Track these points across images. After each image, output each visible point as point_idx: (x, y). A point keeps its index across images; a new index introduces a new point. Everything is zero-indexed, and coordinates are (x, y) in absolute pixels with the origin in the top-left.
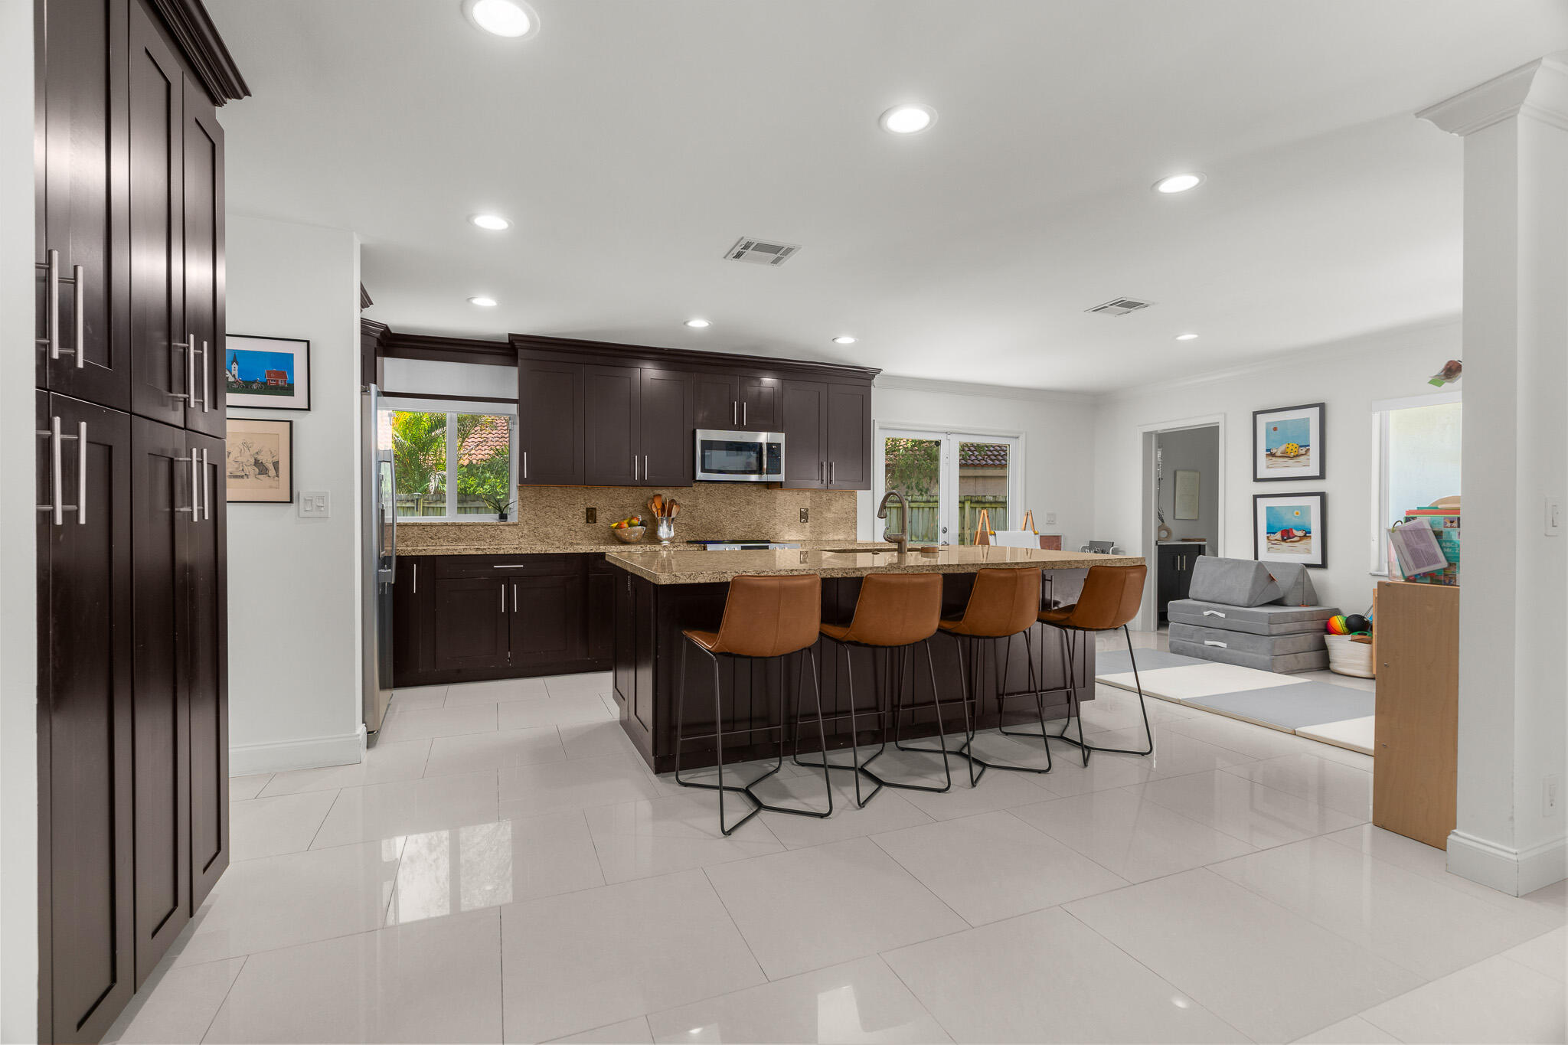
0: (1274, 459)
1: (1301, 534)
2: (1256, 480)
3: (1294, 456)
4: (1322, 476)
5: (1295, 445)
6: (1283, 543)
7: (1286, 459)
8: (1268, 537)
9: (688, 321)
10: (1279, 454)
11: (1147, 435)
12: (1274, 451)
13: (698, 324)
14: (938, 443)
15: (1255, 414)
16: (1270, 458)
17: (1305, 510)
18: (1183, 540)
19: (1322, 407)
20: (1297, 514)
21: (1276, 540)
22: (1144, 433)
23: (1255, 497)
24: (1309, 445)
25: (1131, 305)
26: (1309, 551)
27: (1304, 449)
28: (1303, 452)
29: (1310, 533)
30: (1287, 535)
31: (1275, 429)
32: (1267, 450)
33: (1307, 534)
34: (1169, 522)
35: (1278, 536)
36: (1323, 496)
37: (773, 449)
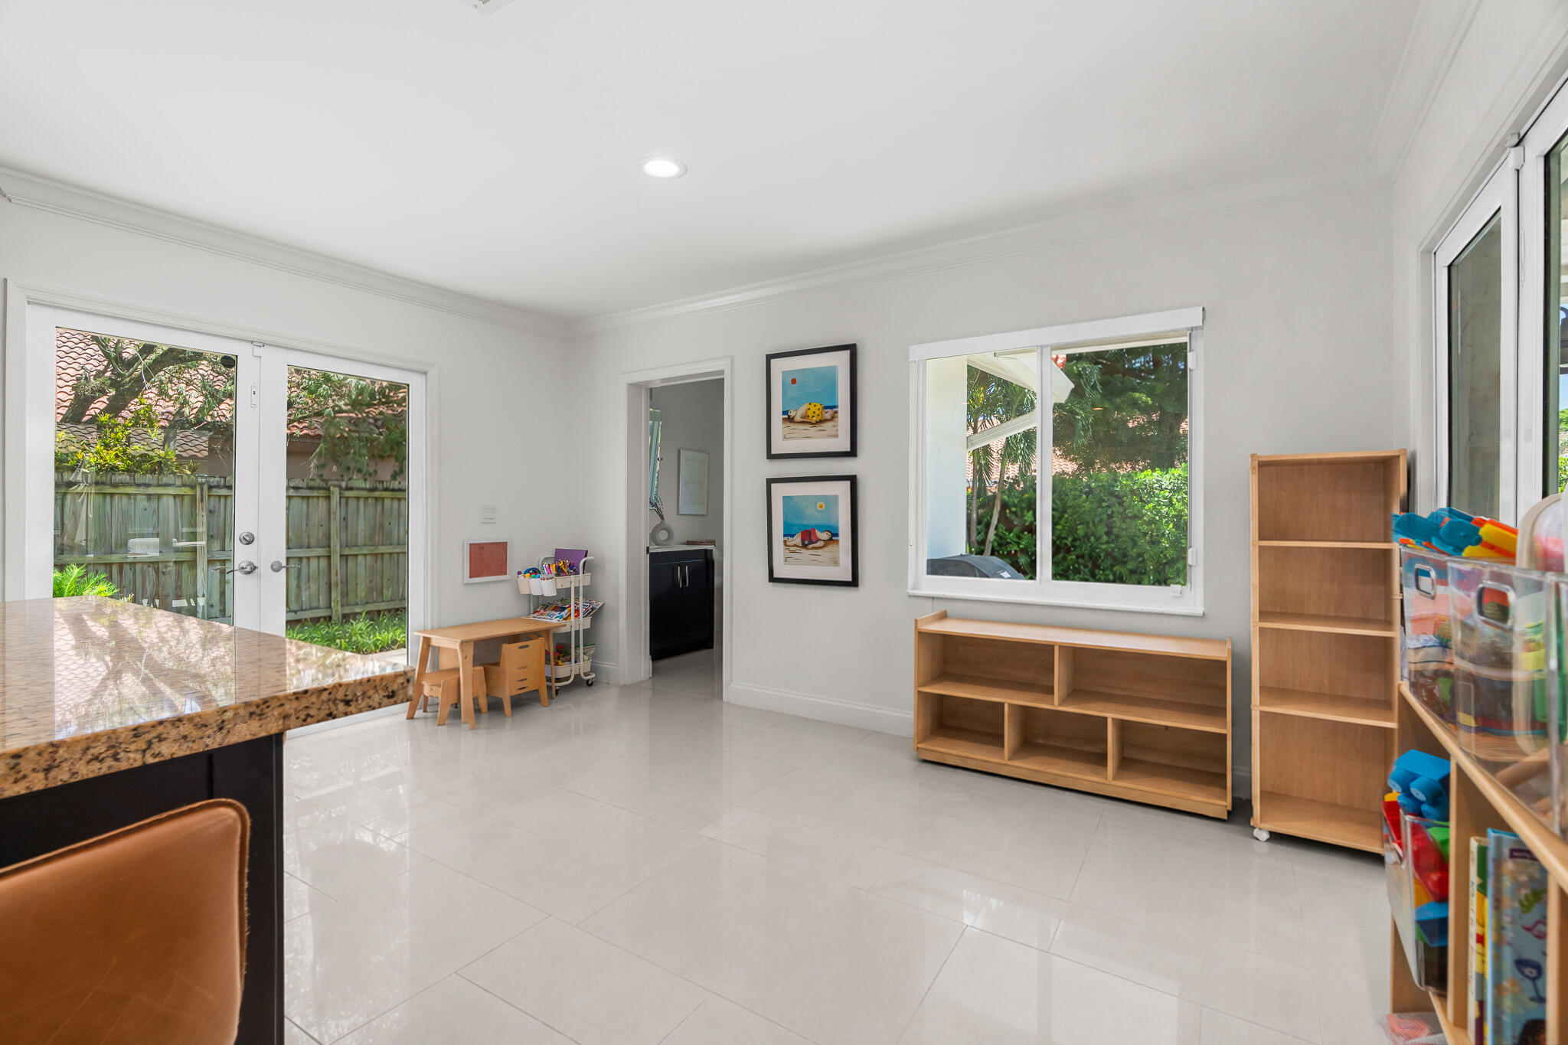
0: (793, 426)
1: (825, 536)
2: (771, 456)
3: (817, 422)
4: (852, 453)
5: (819, 406)
6: (804, 551)
7: (807, 426)
8: (785, 542)
10: (798, 418)
11: (634, 387)
12: (792, 414)
14: (230, 361)
15: (769, 357)
16: (788, 424)
17: (831, 501)
18: (689, 543)
19: (852, 348)
20: (821, 507)
21: (795, 546)
22: (631, 384)
23: (770, 482)
26: (836, 563)
27: (830, 412)
28: (828, 416)
29: (837, 535)
30: (808, 538)
31: (794, 381)
32: (785, 413)
33: (834, 535)
34: (671, 519)
35: (797, 540)
36: (853, 480)
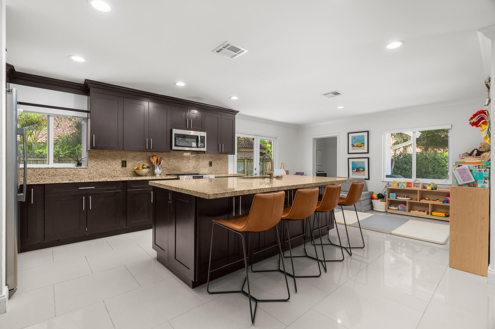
0: (354, 147)
1: (362, 170)
2: (348, 153)
3: (360, 147)
4: (368, 153)
5: (360, 143)
6: (357, 172)
7: (358, 147)
8: (352, 171)
9: (176, 83)
10: (355, 146)
11: (314, 139)
12: (354, 145)
13: (181, 84)
14: (253, 139)
15: (348, 133)
16: (353, 147)
17: (363, 163)
19: (368, 132)
20: (361, 164)
21: (355, 171)
22: (313, 138)
23: (349, 159)
24: (364, 143)
25: (336, 94)
26: (364, 175)
27: (363, 144)
28: (363, 145)
29: (365, 169)
30: (358, 170)
31: (354, 138)
32: (352, 145)
33: (364, 170)
35: (355, 170)
36: (368, 158)
37: (203, 138)
